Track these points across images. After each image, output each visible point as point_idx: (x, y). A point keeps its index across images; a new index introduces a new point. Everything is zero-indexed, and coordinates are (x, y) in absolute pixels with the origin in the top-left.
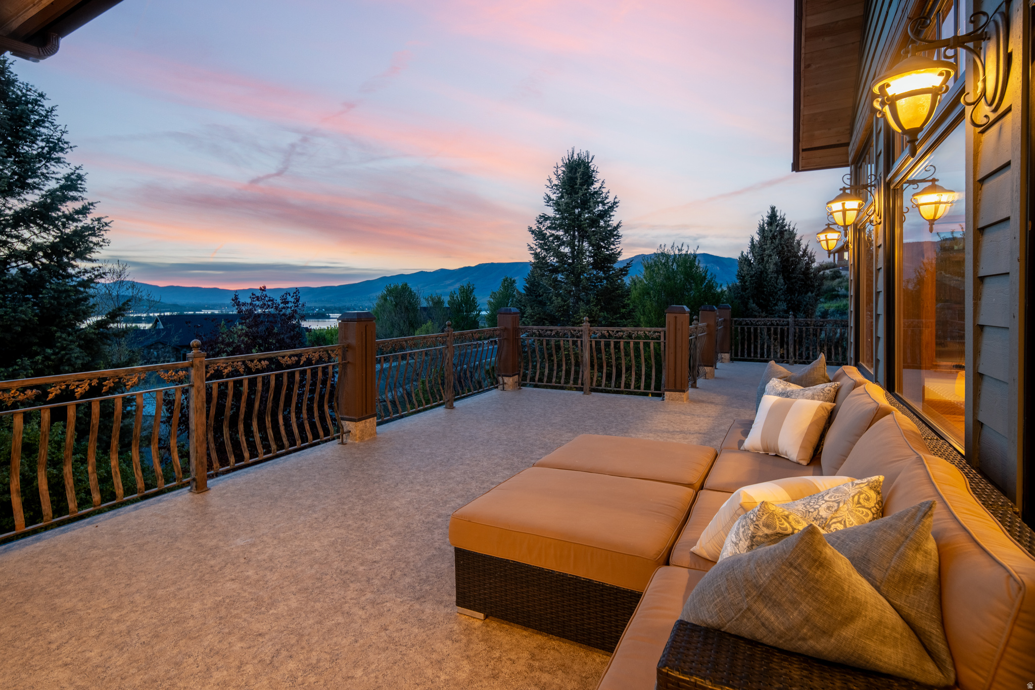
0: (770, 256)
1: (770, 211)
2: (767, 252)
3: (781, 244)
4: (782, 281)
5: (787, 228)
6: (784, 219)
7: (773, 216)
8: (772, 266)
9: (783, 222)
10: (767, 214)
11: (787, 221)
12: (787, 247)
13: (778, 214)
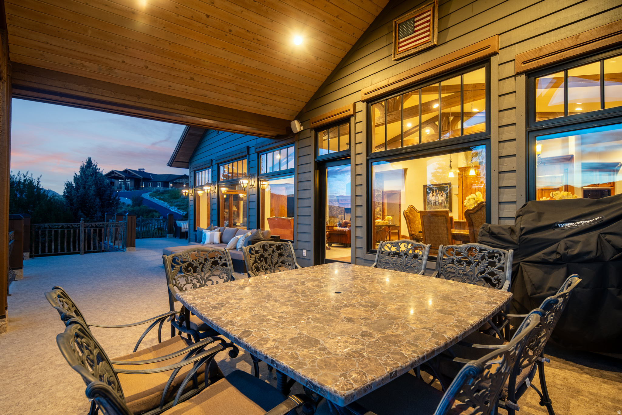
0: (90, 186)
1: (88, 160)
2: (88, 183)
3: (96, 180)
4: (98, 200)
5: (98, 171)
6: (96, 166)
7: (89, 162)
8: (92, 192)
9: (96, 167)
10: (86, 161)
11: (98, 167)
12: (100, 182)
13: (93, 162)
